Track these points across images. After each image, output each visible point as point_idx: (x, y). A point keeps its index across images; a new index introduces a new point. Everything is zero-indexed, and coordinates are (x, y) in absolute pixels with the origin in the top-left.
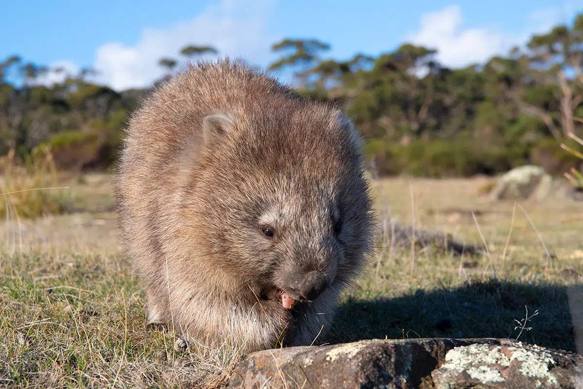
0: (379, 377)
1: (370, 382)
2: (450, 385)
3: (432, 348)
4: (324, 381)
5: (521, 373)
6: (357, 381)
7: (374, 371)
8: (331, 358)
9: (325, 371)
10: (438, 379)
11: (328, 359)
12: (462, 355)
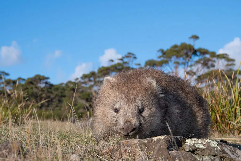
0: (170, 146)
1: (169, 147)
2: (189, 149)
3: (180, 139)
4: (153, 146)
5: (210, 146)
6: (165, 146)
7: (169, 144)
8: (154, 140)
9: (153, 144)
10: (186, 147)
11: (153, 140)
12: (190, 141)
